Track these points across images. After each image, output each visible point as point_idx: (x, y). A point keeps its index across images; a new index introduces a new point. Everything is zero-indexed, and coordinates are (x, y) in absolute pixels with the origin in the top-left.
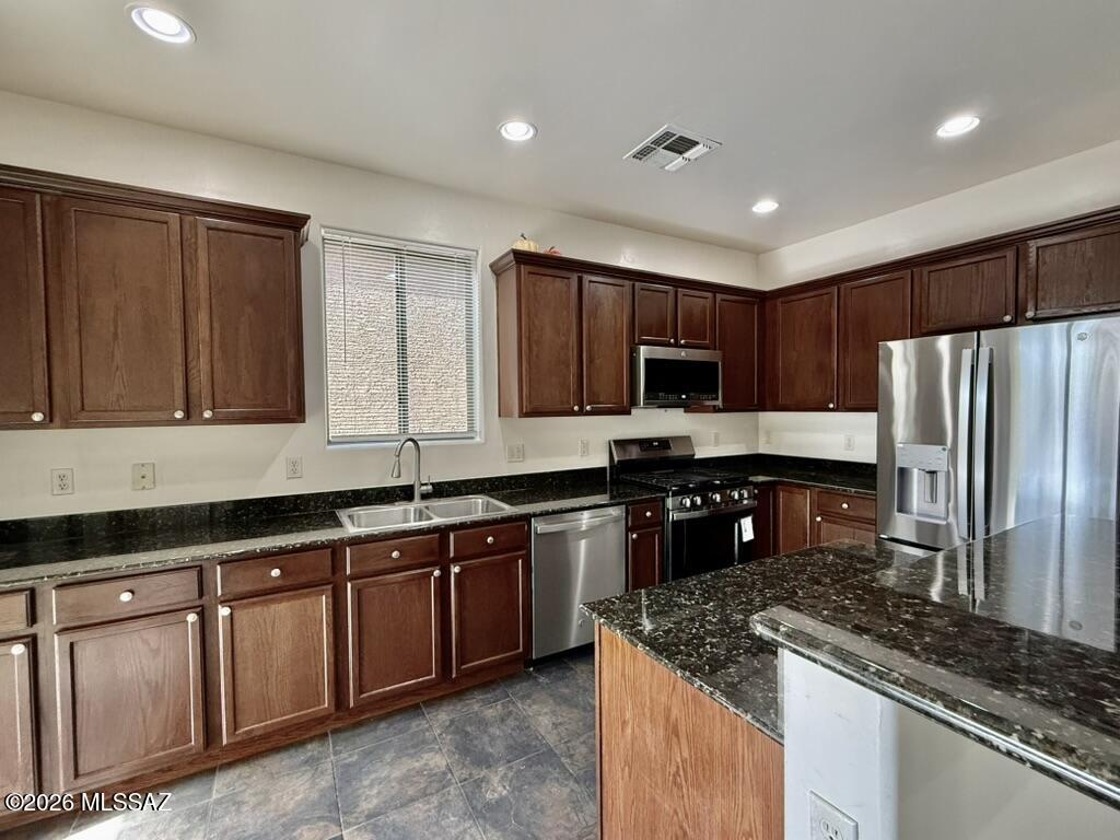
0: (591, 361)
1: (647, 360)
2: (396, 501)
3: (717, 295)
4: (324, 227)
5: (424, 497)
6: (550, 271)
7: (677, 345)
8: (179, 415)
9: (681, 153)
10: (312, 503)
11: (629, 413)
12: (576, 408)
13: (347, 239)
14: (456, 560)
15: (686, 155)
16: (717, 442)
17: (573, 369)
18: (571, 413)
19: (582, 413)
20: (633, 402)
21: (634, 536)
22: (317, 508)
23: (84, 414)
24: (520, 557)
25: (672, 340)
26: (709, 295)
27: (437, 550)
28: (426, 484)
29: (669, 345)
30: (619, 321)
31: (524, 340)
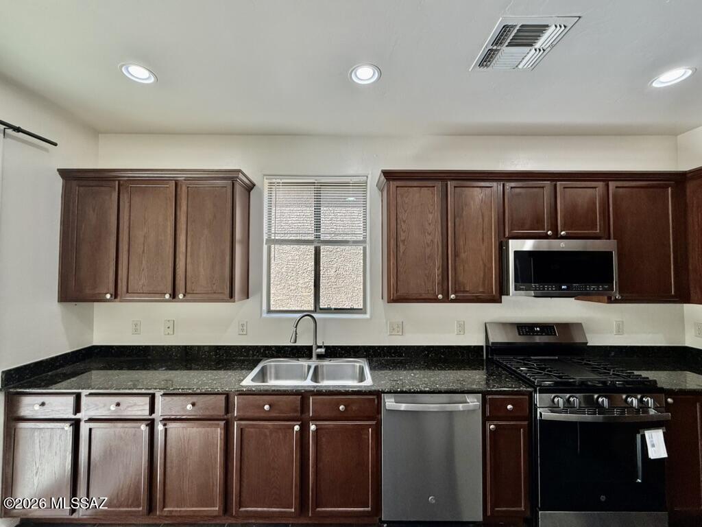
0: (456, 255)
1: (516, 253)
2: (300, 357)
3: (611, 184)
4: (266, 175)
5: (320, 357)
6: (415, 183)
7: (556, 236)
8: (167, 296)
9: (532, 45)
10: (251, 352)
11: (500, 301)
12: (440, 296)
13: (278, 181)
14: (314, 419)
15: (537, 46)
16: (620, 331)
17: (438, 263)
18: (436, 300)
19: (446, 299)
20: (503, 291)
21: (492, 427)
22: (253, 355)
23: (128, 295)
24: (370, 426)
25: (549, 233)
26: (600, 184)
27: (299, 409)
28: (320, 347)
29: (546, 237)
30: (486, 219)
31: (392, 241)
